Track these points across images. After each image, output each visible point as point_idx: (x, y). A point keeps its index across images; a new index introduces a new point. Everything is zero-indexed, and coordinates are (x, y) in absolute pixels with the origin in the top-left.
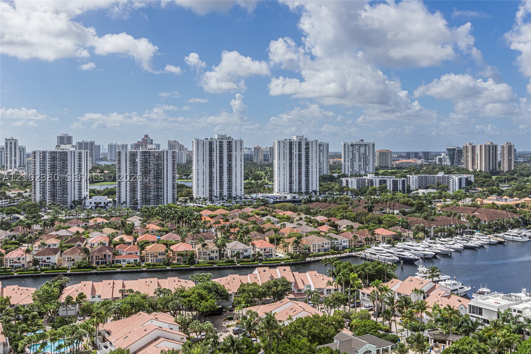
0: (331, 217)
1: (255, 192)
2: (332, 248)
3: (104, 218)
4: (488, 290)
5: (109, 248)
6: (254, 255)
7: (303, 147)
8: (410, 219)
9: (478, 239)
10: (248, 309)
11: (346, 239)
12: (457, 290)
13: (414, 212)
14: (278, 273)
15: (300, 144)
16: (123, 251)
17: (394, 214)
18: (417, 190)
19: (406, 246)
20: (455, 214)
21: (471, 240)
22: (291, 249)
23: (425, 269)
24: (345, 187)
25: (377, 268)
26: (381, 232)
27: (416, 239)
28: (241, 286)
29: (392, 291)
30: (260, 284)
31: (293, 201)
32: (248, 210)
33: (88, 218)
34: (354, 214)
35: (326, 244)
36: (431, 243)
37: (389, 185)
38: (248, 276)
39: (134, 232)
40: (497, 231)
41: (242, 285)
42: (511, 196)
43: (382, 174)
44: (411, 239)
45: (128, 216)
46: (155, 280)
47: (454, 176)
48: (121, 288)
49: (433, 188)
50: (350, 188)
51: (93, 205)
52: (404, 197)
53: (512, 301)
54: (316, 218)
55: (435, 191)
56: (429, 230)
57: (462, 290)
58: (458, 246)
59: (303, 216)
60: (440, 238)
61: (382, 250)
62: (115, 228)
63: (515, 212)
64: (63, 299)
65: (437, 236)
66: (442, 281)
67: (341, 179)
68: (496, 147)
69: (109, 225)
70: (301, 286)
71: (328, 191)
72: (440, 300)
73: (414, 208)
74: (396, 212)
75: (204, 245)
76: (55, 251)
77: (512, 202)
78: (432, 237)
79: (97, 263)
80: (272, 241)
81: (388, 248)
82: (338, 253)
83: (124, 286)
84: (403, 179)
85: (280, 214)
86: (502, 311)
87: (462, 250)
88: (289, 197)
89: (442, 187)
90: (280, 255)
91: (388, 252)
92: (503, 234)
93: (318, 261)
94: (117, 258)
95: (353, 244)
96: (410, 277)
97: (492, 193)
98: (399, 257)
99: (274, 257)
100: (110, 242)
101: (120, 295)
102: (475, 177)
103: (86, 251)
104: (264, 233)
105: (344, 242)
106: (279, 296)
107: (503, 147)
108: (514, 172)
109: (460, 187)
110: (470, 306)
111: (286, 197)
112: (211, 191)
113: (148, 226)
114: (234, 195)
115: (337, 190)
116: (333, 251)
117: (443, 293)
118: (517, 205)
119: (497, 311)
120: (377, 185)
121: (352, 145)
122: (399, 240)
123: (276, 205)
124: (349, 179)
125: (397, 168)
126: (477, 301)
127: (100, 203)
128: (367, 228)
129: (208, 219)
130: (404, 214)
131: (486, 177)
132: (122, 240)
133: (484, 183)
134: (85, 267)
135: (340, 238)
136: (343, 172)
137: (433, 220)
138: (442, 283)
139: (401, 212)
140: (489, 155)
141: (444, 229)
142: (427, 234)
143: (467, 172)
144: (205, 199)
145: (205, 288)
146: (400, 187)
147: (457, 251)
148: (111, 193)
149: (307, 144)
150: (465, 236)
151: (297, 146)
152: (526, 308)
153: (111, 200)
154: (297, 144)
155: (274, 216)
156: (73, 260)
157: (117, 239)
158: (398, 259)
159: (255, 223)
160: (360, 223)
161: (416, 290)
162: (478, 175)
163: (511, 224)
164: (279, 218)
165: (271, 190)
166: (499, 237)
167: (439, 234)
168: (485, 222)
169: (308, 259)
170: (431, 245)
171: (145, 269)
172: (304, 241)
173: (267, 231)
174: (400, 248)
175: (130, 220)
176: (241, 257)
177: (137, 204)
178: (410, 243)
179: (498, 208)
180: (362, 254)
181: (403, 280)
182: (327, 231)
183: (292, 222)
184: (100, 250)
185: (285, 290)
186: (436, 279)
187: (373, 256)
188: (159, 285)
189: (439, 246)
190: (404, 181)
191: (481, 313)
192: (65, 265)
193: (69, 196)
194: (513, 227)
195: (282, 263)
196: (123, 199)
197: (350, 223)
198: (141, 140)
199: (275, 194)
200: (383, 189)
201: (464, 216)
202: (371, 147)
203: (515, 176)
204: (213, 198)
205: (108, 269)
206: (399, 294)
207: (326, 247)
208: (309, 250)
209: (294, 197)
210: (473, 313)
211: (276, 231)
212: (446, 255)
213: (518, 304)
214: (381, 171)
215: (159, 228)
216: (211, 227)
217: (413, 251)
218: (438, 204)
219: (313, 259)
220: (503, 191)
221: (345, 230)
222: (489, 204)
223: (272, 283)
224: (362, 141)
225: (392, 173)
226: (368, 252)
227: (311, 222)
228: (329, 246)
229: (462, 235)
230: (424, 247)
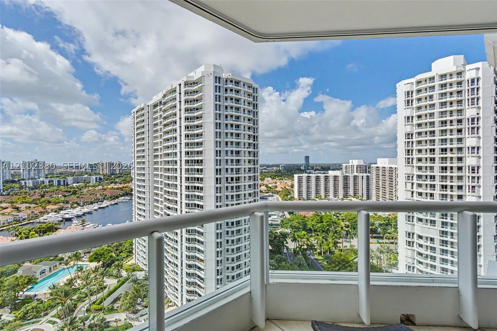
0: (13, 203)
2: (14, 221)
8: (67, 199)
9: (105, 203)
11: (25, 214)
13: (71, 195)
17: (58, 197)
18: (72, 184)
19: (66, 212)
20: (94, 194)
21: (102, 204)
23: (77, 222)
24: (24, 186)
25: (48, 226)
26: (50, 207)
27: (72, 208)
34: (30, 200)
35: (9, 219)
37: (55, 183)
40: (114, 199)
42: (120, 184)
43: (51, 177)
44: (70, 208)
47: (93, 177)
49: (82, 183)
50: (28, 186)
52: (65, 188)
55: (83, 184)
58: (96, 208)
60: (86, 205)
61: (51, 216)
63: (123, 190)
65: (84, 205)
67: (21, 181)
71: (10, 189)
73: (71, 193)
74: (59, 196)
77: (121, 186)
78: (82, 205)
81: (55, 215)
82: (20, 223)
84: (64, 179)
87: (98, 209)
89: (87, 182)
91: (55, 217)
92: (117, 200)
95: (31, 216)
96: (69, 227)
97: (112, 183)
98: (62, 218)
102: (103, 176)
105: (24, 216)
108: (122, 174)
109: (96, 181)
115: (17, 188)
116: (15, 222)
118: (123, 187)
120: (47, 183)
122: (62, 210)
124: (27, 181)
125: (60, 174)
128: (41, 206)
130: (65, 196)
131: (109, 176)
133: (108, 179)
135: (21, 214)
136: (22, 178)
137: (81, 198)
138: (88, 226)
139: (63, 195)
141: (88, 201)
142: (79, 204)
143: (100, 174)
146: (62, 183)
147: (95, 210)
158: (62, 219)
160: (35, 204)
162: (105, 176)
163: (121, 195)
166: (115, 201)
167: (86, 204)
168: (109, 195)
170: (81, 210)
174: (63, 214)
178: (69, 210)
179: (115, 189)
180: (38, 220)
181: (65, 229)
182: (10, 212)
186: (84, 225)
187: (45, 221)
189: (86, 209)
190: (64, 181)
197: (28, 205)
200: (51, 186)
201: (98, 194)
203: (122, 175)
207: (9, 221)
212: (90, 213)
214: (49, 176)
217: (70, 214)
218: (85, 190)
220: (117, 182)
221: (25, 209)
222: (110, 188)
224: (37, 160)
225: (57, 177)
226: (41, 219)
228: (12, 220)
229: (97, 202)
230: (78, 211)
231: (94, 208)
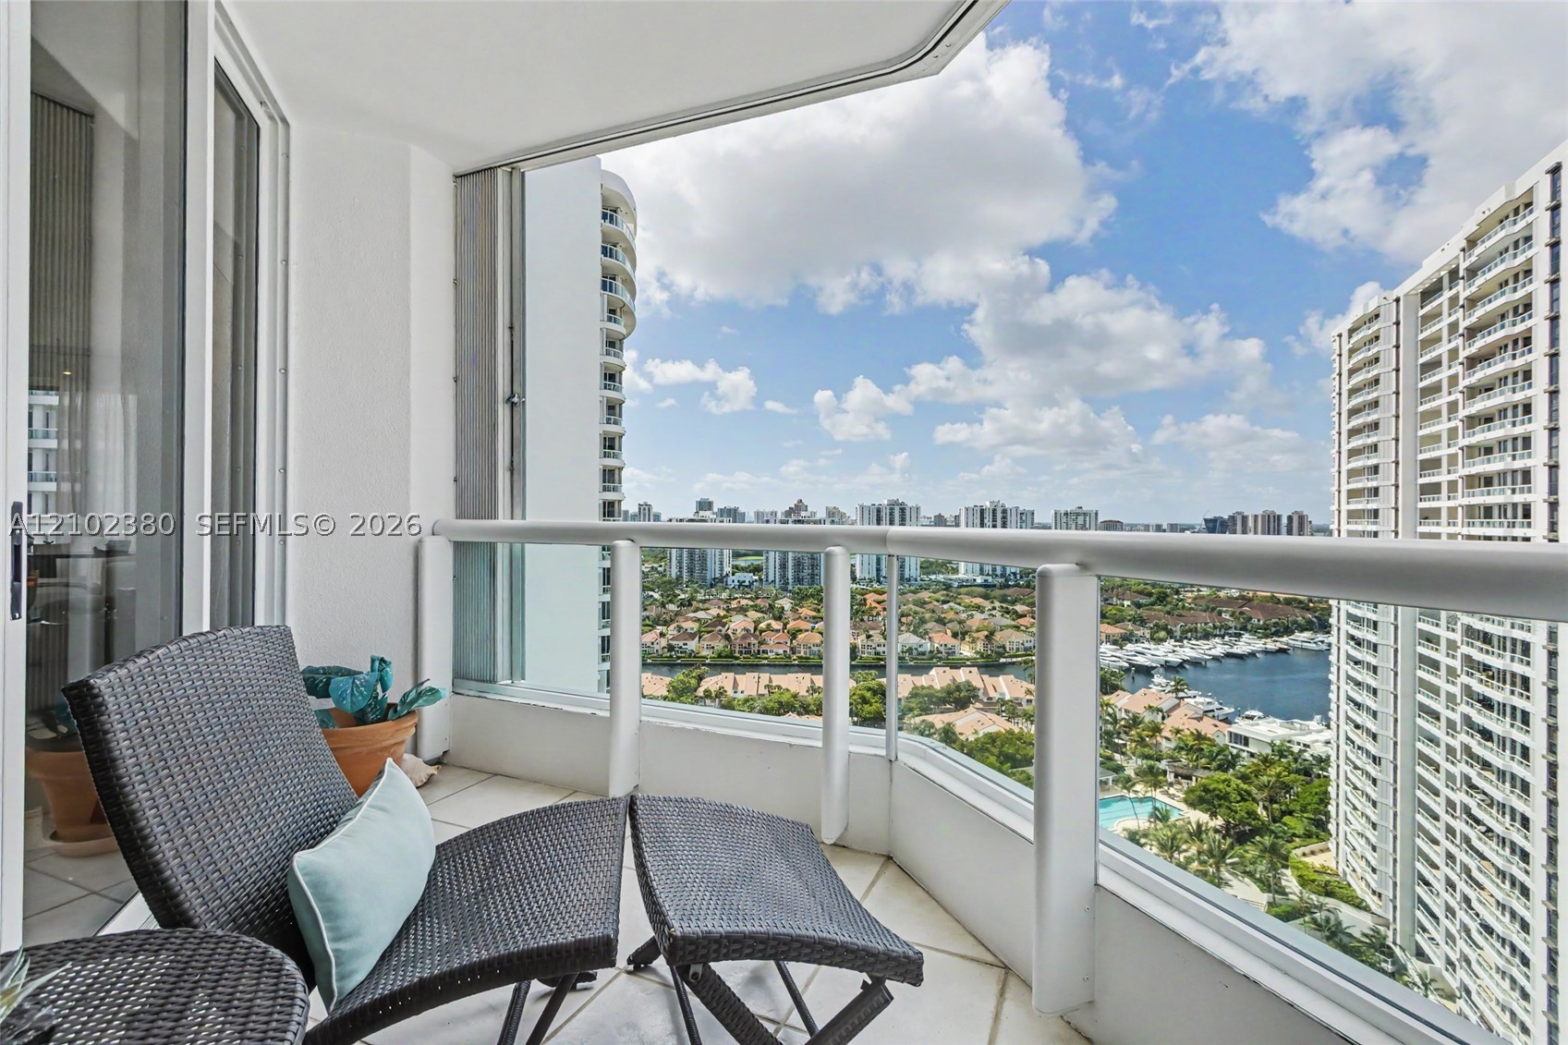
1: (934, 573)
3: (749, 599)
4: (1261, 714)
5: (754, 635)
6: (931, 652)
7: (999, 515)
8: (1143, 612)
9: (1246, 644)
10: (922, 718)
12: (1213, 711)
13: (1152, 604)
14: (962, 675)
15: (994, 511)
16: (771, 639)
17: (1123, 605)
19: (1140, 649)
20: (1213, 609)
21: (1235, 645)
22: (980, 646)
23: (1164, 681)
26: (1104, 628)
27: (1154, 640)
28: (913, 689)
29: (1116, 707)
30: (938, 687)
31: (986, 585)
32: (925, 595)
33: (731, 599)
35: (1027, 642)
36: (1176, 646)
38: (923, 677)
39: (784, 617)
40: (1277, 634)
41: (915, 687)
44: (1148, 640)
45: (777, 598)
46: (808, 676)
48: (767, 683)
51: (736, 583)
52: (1138, 584)
53: (1295, 729)
54: (1015, 607)
56: (1174, 629)
57: (1220, 712)
58: (1217, 652)
59: (997, 604)
60: (1190, 640)
62: (762, 612)
63: (1305, 608)
64: (700, 692)
65: (1186, 638)
66: (1190, 697)
68: (1279, 517)
69: (757, 608)
70: (992, 694)
72: (1186, 723)
73: (1152, 599)
74: (1127, 603)
75: (869, 637)
76: (692, 636)
78: (1178, 638)
79: (741, 652)
80: (955, 635)
81: (1114, 650)
83: (770, 681)
85: (966, 601)
86: (1278, 743)
87: (1223, 657)
88: (979, 580)
90: (965, 653)
91: (1112, 656)
92: (1286, 639)
93: (1013, 663)
94: (763, 647)
96: (1143, 689)
98: (1130, 664)
99: (958, 656)
100: (755, 629)
101: (766, 692)
103: (727, 637)
104: (945, 625)
106: (962, 704)
107: (1290, 518)
110: (1231, 733)
111: (975, 580)
112: (878, 570)
113: (800, 610)
114: (907, 576)
117: (1191, 713)
118: (1311, 599)
119: (1270, 742)
121: (1066, 514)
122: (1130, 641)
123: (963, 590)
126: (1241, 727)
127: (744, 582)
129: (874, 604)
130: (1139, 606)
132: (769, 625)
134: (726, 657)
137: (1179, 616)
138: (1191, 701)
139: (1133, 603)
140: (1269, 528)
141: (1196, 628)
142: (1170, 634)
144: (871, 581)
145: (869, 689)
147: (1215, 658)
148: (756, 570)
149: (1004, 511)
150: (1227, 638)
151: (991, 515)
152: (1317, 741)
153: (757, 578)
154: (991, 512)
155: (959, 604)
156: (713, 648)
157: (763, 625)
158: (1127, 665)
159: (933, 611)
161: (1150, 707)
163: (1300, 625)
164: (965, 607)
165: (956, 571)
166: (1281, 642)
167: (1189, 634)
168: (1259, 621)
169: (1002, 660)
170: (1175, 649)
171: (796, 662)
172: (998, 636)
173: (949, 622)
174: (1131, 651)
175: (779, 603)
176: (915, 652)
177: (788, 583)
178: (1146, 645)
179: (1278, 602)
181: (1132, 693)
182: (1029, 625)
183: (982, 612)
184: (744, 637)
185: (969, 698)
186: (1181, 694)
188: (812, 682)
189: (1188, 651)
191: (1246, 744)
192: (704, 653)
193: (708, 572)
194: (1302, 630)
195: (969, 663)
196: (771, 578)
198: (793, 506)
199: (961, 576)
201: (1225, 612)
202: (1093, 516)
204: (882, 579)
205: (753, 661)
206: (1126, 711)
207: (1027, 645)
208: (1004, 647)
209: (986, 581)
210: (1236, 743)
211: (961, 622)
212: (1196, 663)
213: (1304, 735)
215: (814, 614)
216: (878, 614)
217: (1149, 656)
218: (1189, 595)
219: (1009, 660)
222: (1266, 597)
223: (953, 687)
224: (1080, 508)
227: (1008, 613)
228: (1031, 644)
229: (1223, 637)
230: (1166, 651)
231: (1214, 652)
